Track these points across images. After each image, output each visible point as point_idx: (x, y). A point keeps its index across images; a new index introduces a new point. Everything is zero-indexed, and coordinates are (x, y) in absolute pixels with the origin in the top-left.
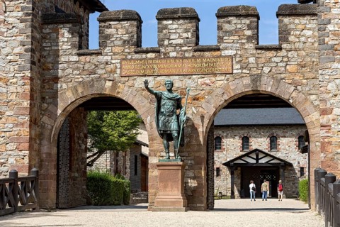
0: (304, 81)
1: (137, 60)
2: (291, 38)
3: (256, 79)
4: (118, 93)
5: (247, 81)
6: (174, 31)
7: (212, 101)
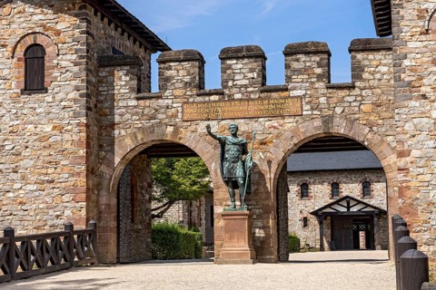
0: (380, 121)
1: (200, 103)
2: (365, 75)
3: (328, 120)
4: (180, 138)
5: (318, 123)
6: (238, 71)
7: (281, 145)
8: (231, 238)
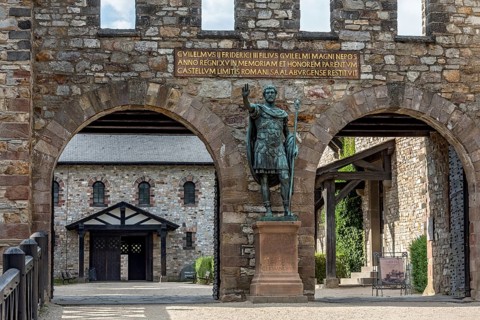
0: (471, 96)
1: (204, 50)
2: (451, 28)
3: (396, 89)
4: (171, 104)
5: (382, 93)
6: (265, 6)
7: (328, 123)
8: (272, 262)
